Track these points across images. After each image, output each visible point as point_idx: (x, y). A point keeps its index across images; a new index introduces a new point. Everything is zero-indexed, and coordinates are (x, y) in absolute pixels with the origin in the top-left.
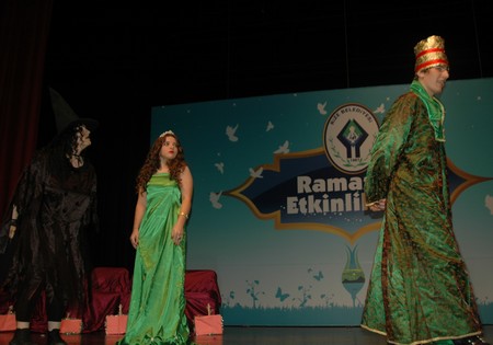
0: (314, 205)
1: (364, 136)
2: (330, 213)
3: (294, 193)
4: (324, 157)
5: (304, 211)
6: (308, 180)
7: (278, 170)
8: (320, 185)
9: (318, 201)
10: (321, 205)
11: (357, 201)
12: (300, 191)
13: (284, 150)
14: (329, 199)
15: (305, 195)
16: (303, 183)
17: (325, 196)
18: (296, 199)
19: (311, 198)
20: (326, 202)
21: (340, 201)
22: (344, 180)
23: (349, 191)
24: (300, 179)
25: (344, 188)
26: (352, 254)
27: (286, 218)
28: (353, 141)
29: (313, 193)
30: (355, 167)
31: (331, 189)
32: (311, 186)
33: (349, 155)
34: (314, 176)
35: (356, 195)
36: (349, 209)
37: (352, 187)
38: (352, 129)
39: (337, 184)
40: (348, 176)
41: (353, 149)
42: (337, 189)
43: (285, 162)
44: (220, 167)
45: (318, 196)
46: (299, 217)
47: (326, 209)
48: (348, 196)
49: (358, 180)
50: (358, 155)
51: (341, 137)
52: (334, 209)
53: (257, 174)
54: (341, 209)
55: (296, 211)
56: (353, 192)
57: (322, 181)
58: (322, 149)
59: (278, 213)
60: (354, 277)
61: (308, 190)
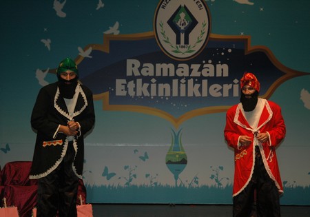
0: (142, 89)
1: (194, 23)
2: (157, 97)
3: (122, 74)
4: (154, 41)
5: (132, 93)
6: (137, 63)
7: (108, 52)
8: (149, 69)
9: (146, 85)
10: (149, 89)
11: (183, 87)
12: (129, 73)
13: (114, 30)
14: (157, 83)
15: (134, 78)
16: (132, 66)
17: (153, 80)
18: (124, 81)
19: (139, 81)
20: (153, 87)
21: (167, 86)
22: (171, 66)
23: (176, 77)
24: (130, 62)
25: (172, 74)
26: (177, 137)
27: (115, 99)
28: (182, 28)
29: (141, 77)
30: (184, 53)
31: (158, 74)
32: (140, 69)
33: (178, 42)
34: (143, 60)
35: (183, 81)
36: (175, 94)
37: (179, 73)
38: (182, 15)
39: (165, 69)
40: (176, 62)
41: (182, 36)
42: (165, 74)
43: (115, 43)
44: (47, 43)
45: (146, 79)
46: (127, 100)
47: (153, 93)
48: (175, 82)
49: (186, 66)
50: (187, 42)
51: (171, 23)
52: (161, 94)
53: (86, 54)
54: (168, 94)
55: (124, 93)
56: (180, 78)
57: (151, 66)
58: (152, 33)
59: (107, 94)
60: (177, 159)
61: (137, 73)
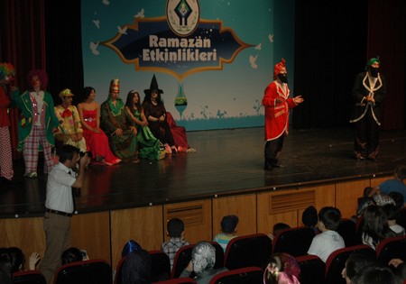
0: (159, 56)
1: (190, 11)
2: (169, 61)
3: (147, 46)
4: (165, 23)
5: (153, 59)
6: (156, 38)
7: (137, 29)
8: (163, 42)
9: (162, 53)
10: (164, 56)
11: (184, 54)
12: (151, 45)
13: (141, 15)
15: (154, 48)
16: (153, 40)
17: (166, 50)
18: (148, 50)
19: (158, 50)
20: (166, 54)
21: (175, 54)
22: (177, 40)
23: (180, 47)
24: (151, 37)
25: (177, 46)
26: (181, 88)
27: (143, 64)
28: (183, 14)
29: (159, 47)
30: (184, 32)
31: (169, 46)
32: (158, 42)
33: (181, 24)
34: (160, 36)
35: (184, 50)
36: (180, 59)
37: (182, 46)
38: (183, 5)
39: (173, 42)
40: (180, 38)
41: (183, 19)
42: (173, 46)
43: (141, 24)
44: (97, 23)
45: (162, 49)
46: (150, 63)
47: (167, 59)
48: (179, 51)
49: (185, 40)
50: (186, 24)
51: (177, 10)
52: (171, 59)
53: (123, 31)
54: (175, 59)
55: (148, 59)
56: (182, 48)
57: (164, 40)
58: (164, 17)
59: (137, 59)
60: (181, 102)
61: (156, 45)
